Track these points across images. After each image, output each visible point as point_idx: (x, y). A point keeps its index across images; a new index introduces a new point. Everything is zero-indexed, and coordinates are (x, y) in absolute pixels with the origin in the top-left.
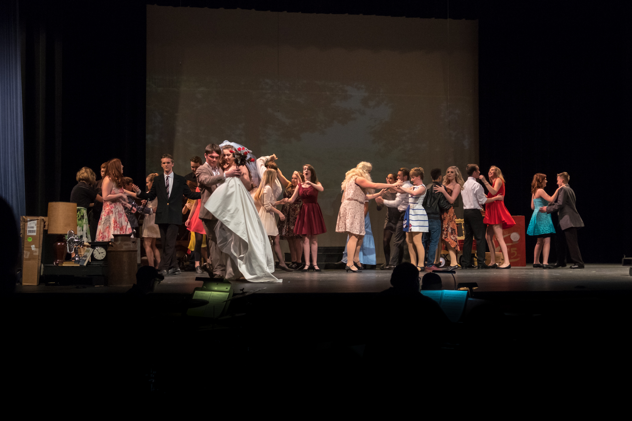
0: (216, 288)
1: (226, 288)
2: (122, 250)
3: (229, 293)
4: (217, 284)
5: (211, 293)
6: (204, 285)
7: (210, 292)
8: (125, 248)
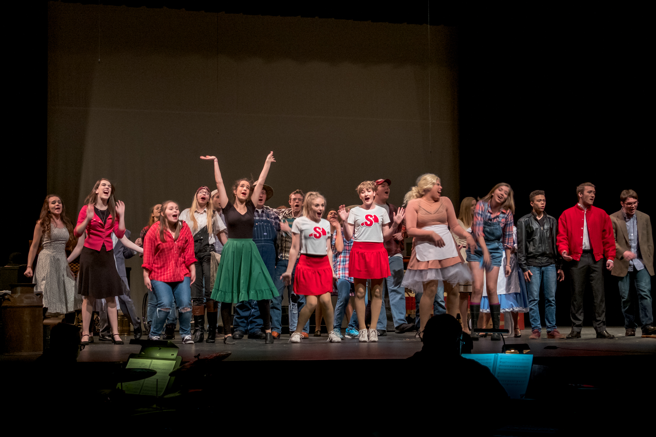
0: (158, 355)
1: (172, 355)
2: (23, 305)
3: (175, 361)
4: (160, 349)
5: (152, 362)
6: (142, 350)
7: (150, 360)
8: (26, 302)
